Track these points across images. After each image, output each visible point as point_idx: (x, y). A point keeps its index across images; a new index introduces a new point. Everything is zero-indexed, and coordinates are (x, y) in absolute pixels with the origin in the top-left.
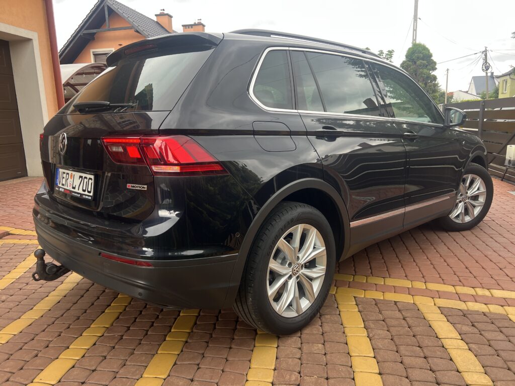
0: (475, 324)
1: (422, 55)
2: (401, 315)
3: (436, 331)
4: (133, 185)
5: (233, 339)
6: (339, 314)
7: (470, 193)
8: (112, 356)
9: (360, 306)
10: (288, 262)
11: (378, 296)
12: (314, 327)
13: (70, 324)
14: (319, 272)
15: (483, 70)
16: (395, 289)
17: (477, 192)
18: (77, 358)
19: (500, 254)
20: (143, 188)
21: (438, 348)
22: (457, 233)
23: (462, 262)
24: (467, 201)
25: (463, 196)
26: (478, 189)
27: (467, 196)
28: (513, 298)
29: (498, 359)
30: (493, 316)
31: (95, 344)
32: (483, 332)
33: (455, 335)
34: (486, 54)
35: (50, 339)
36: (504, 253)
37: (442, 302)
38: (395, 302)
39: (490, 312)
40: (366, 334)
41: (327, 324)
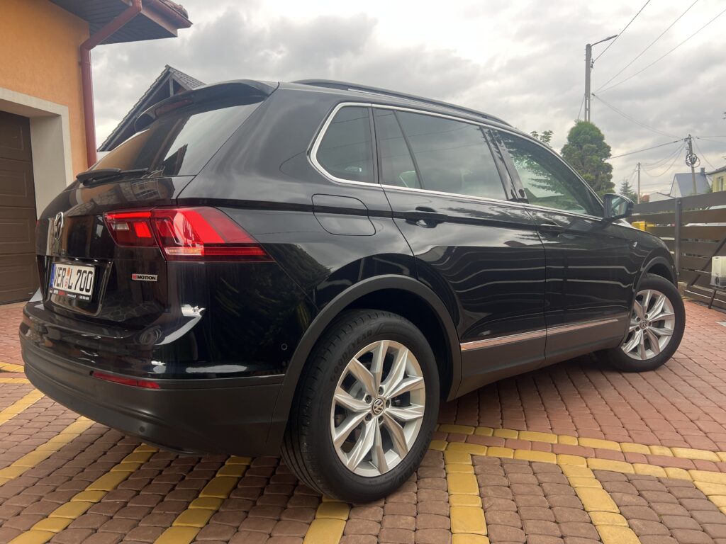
0: (643, 492)
1: (589, 137)
2: (535, 479)
3: (583, 501)
4: (139, 275)
5: (286, 508)
6: (446, 478)
7: (651, 316)
8: (107, 529)
9: (476, 467)
10: (366, 395)
11: (507, 454)
12: (405, 493)
13: (57, 487)
14: (414, 412)
15: (687, 163)
16: (533, 446)
17: (661, 316)
18: (56, 531)
19: (695, 401)
20: (152, 278)
21: (582, 524)
22: (636, 374)
23: (637, 412)
24: (647, 327)
25: (641, 321)
26: (663, 311)
27: (646, 322)
28: (704, 459)
29: (671, 540)
30: (671, 482)
31: (85, 513)
32: (652, 504)
33: (612, 506)
34: (690, 142)
35: (24, 506)
36: (700, 401)
37: (598, 464)
38: (529, 462)
39: (668, 478)
40: (479, 503)
41: (425, 491)
